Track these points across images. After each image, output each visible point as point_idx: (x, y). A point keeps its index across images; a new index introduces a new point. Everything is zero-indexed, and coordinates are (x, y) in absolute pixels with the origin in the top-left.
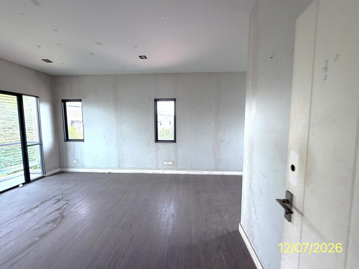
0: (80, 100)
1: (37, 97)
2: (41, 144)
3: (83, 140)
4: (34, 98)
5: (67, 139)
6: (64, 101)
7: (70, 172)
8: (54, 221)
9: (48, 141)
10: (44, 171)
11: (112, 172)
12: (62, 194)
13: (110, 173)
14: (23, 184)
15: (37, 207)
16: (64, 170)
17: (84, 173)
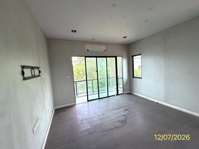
0: (140, 54)
1: (122, 56)
2: (123, 78)
3: (141, 78)
4: (121, 57)
5: (133, 77)
6: (133, 57)
7: (134, 95)
8: (122, 122)
9: (125, 77)
10: (123, 91)
11: (159, 103)
12: (128, 107)
13: (158, 103)
14: (116, 95)
15: (117, 109)
16: (131, 92)
17: (141, 97)
